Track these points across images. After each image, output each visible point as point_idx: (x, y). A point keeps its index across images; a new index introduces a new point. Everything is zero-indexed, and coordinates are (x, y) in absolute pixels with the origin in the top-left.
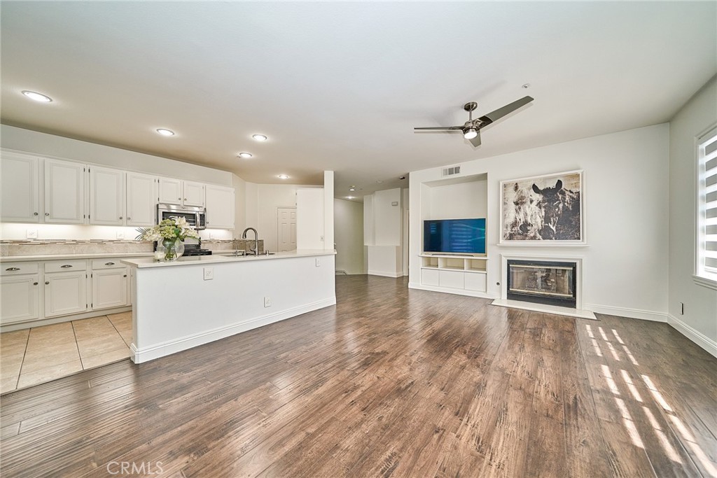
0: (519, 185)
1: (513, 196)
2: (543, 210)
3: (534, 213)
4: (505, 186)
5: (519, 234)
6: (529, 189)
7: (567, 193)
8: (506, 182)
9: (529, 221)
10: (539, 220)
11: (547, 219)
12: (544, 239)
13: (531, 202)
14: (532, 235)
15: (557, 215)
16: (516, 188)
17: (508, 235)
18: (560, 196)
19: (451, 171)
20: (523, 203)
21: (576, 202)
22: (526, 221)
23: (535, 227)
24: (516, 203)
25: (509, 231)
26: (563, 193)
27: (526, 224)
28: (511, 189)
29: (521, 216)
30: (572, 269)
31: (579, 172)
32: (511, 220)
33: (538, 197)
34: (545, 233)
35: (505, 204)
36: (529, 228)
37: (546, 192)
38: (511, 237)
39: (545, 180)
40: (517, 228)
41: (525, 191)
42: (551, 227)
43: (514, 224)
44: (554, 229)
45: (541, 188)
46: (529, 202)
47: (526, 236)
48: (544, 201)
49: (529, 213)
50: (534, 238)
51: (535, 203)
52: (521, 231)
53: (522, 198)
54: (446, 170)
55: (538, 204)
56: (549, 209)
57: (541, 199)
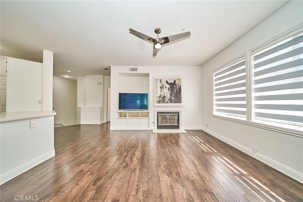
0: (161, 80)
1: (159, 85)
2: (170, 91)
3: (167, 93)
4: (156, 80)
5: (162, 101)
6: (165, 82)
7: (177, 85)
8: (157, 78)
9: (165, 95)
10: (169, 95)
11: (171, 95)
12: (170, 103)
13: (166, 87)
14: (166, 101)
15: (174, 94)
16: (161, 81)
17: (158, 101)
18: (175, 86)
19: (133, 70)
20: (163, 88)
21: (180, 89)
22: (164, 96)
23: (167, 98)
24: (161, 88)
26: (176, 85)
27: (164, 97)
28: (159, 81)
29: (163, 93)
30: (178, 114)
31: (180, 78)
32: (159, 95)
33: (168, 86)
34: (171, 101)
35: (156, 87)
36: (165, 98)
37: (171, 84)
38: (159, 102)
39: (171, 79)
40: (161, 98)
41: (164, 83)
42: (172, 98)
43: (160, 97)
44: (173, 99)
45: (169, 82)
46: (165, 88)
47: (164, 101)
48: (170, 88)
49: (165, 92)
50: (167, 102)
51: (167, 88)
52: (162, 99)
53: (163, 86)
54: (131, 68)
55: (168, 89)
56: (172, 91)
57: (169, 87)
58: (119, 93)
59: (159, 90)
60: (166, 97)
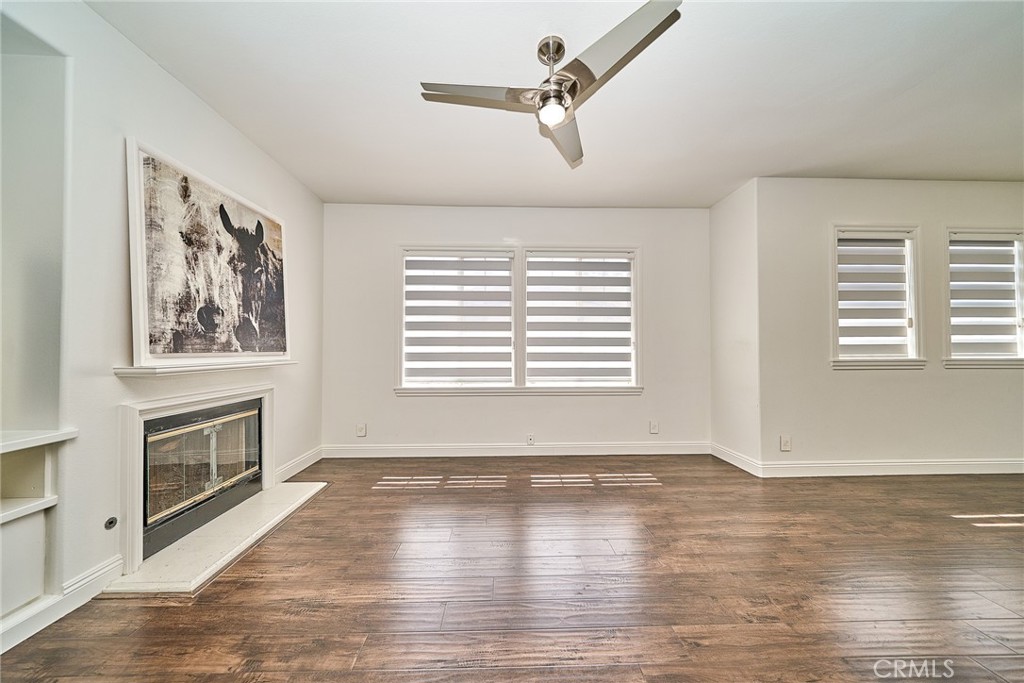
0: (192, 187)
2: (240, 278)
3: (223, 282)
4: (149, 162)
5: (197, 335)
6: (213, 212)
7: (270, 255)
9: (217, 301)
10: (235, 302)
11: (246, 304)
12: (243, 349)
13: (220, 249)
14: (223, 338)
15: (260, 298)
16: (185, 193)
17: (169, 336)
18: (262, 256)
20: (203, 246)
22: (210, 301)
23: (228, 318)
24: (188, 240)
25: (170, 325)
26: (265, 252)
27: (210, 309)
28: (172, 187)
29: (200, 282)
30: (257, 412)
31: (279, 221)
32: (172, 287)
33: (230, 243)
34: (245, 336)
36: (217, 319)
37: (242, 237)
38: (179, 343)
39: (241, 207)
40: (191, 317)
41: (206, 213)
42: (253, 319)
43: (185, 303)
44: (256, 325)
46: (214, 250)
47: (213, 340)
48: (241, 258)
49: (217, 280)
50: (226, 347)
51: (225, 256)
52: (197, 325)
53: (199, 229)
55: (231, 261)
56: (249, 277)
57: (235, 251)
59: (177, 250)
60: (217, 311)
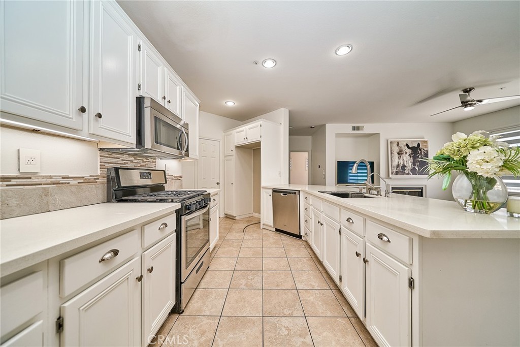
0: (399, 143)
1: (396, 149)
2: (412, 158)
3: (407, 160)
4: (391, 142)
5: (401, 172)
6: (405, 146)
7: (422, 150)
8: (392, 140)
9: (405, 164)
10: (410, 164)
11: (414, 164)
12: (413, 174)
13: (406, 153)
14: (407, 172)
15: (419, 162)
16: (398, 145)
17: (395, 172)
18: (419, 151)
19: (358, 128)
20: (402, 154)
21: (426, 155)
22: (404, 164)
23: (408, 168)
24: (399, 154)
25: (395, 170)
26: (420, 150)
27: (404, 166)
28: (395, 145)
29: (401, 161)
30: (421, 190)
31: (426, 140)
32: (395, 163)
33: (409, 151)
34: (414, 171)
35: (391, 153)
36: (406, 168)
37: (413, 149)
38: (397, 173)
39: (412, 142)
40: (399, 168)
41: (403, 147)
42: (416, 167)
43: (398, 166)
44: (417, 169)
45: (411, 146)
46: (405, 154)
47: (404, 173)
48: (412, 154)
49: (405, 160)
50: (408, 174)
51: (408, 154)
52: (401, 170)
53: (401, 151)
54: (355, 127)
55: (409, 155)
56: (415, 158)
57: (410, 152)
58: (338, 162)
59: (396, 156)
60: (406, 166)
